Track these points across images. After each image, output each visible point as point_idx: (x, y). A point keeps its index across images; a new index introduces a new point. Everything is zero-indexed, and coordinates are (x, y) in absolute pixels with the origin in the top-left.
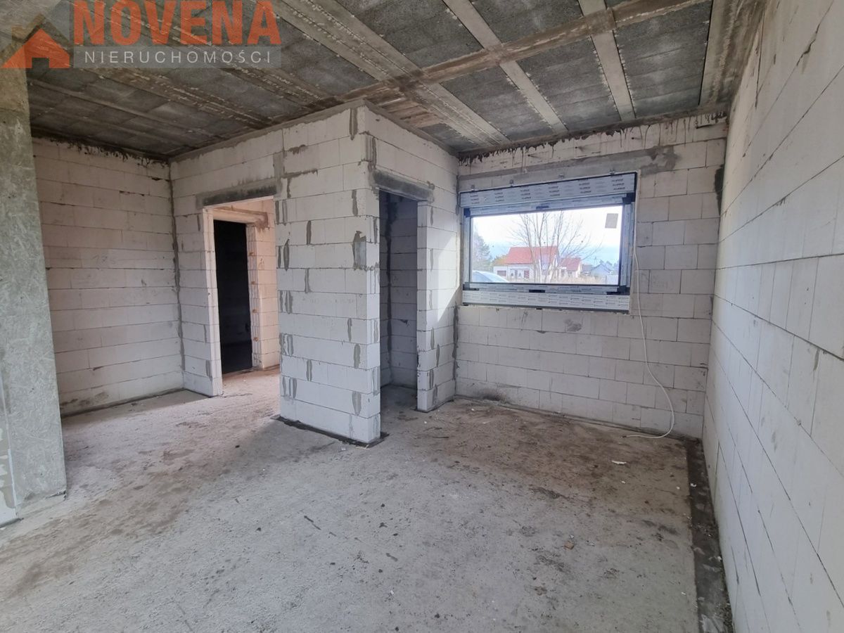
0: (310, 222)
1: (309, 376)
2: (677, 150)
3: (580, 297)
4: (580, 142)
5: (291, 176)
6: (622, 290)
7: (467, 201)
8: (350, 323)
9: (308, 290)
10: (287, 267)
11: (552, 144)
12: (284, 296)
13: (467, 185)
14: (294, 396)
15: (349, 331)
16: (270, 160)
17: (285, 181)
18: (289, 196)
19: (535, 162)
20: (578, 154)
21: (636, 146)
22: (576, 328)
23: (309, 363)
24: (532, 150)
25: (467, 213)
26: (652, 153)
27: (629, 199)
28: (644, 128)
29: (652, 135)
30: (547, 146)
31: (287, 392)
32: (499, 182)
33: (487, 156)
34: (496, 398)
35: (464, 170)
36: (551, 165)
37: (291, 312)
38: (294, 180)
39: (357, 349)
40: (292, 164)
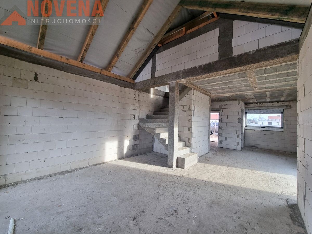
0: (228, 116)
1: (226, 140)
2: (292, 106)
3: (273, 129)
4: (272, 103)
5: (223, 109)
6: (282, 128)
7: (247, 111)
8: (236, 131)
9: (226, 126)
10: (221, 122)
11: (266, 103)
12: (220, 127)
13: (247, 109)
14: (222, 143)
15: (236, 132)
16: (219, 106)
17: (222, 109)
18: (223, 111)
19: (263, 106)
20: (272, 105)
21: (283, 105)
22: (273, 134)
23: (226, 138)
24: (261, 104)
25: (246, 113)
26: (287, 106)
27: (282, 113)
28: (285, 102)
29: (286, 103)
30: (265, 103)
31: (220, 142)
32: (254, 108)
33: (252, 104)
34: (255, 147)
35: (246, 106)
36: (266, 107)
37: (222, 129)
38: (224, 109)
39: (238, 135)
40: (223, 107)
